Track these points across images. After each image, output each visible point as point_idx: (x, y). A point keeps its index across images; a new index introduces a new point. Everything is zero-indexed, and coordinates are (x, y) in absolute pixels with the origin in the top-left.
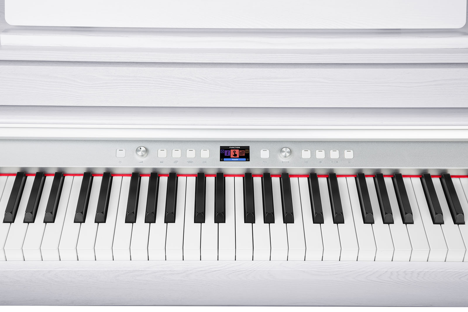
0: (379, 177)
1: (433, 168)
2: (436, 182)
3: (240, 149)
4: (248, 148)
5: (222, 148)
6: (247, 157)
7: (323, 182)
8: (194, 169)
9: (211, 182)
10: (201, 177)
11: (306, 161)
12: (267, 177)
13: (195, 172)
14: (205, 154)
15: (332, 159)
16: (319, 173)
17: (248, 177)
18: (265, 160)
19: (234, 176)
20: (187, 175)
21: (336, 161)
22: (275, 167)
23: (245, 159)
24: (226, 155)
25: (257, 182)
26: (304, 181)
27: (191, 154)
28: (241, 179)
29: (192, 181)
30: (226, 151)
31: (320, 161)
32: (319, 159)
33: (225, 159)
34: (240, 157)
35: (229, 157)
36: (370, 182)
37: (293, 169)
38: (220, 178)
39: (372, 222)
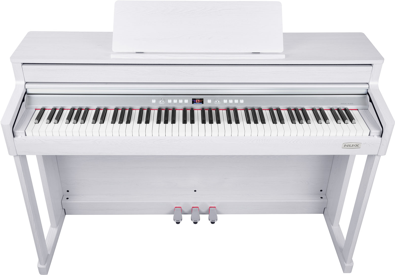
0: (253, 110)
1: (274, 106)
2: (275, 112)
3: (200, 100)
4: (203, 99)
5: (193, 99)
6: (202, 102)
7: (232, 112)
8: (182, 107)
9: (188, 112)
10: (185, 111)
11: (226, 104)
12: (210, 110)
13: (183, 108)
14: (186, 101)
15: (236, 103)
16: (230, 108)
17: (203, 110)
18: (209, 104)
19: (198, 110)
20: (179, 110)
21: (237, 104)
22: (213, 106)
23: (202, 103)
24: (194, 102)
25: (207, 112)
26: (225, 112)
27: (181, 101)
28: (200, 111)
29: (181, 112)
30: (194, 100)
31: (231, 104)
32: (230, 103)
33: (194, 103)
34: (200, 102)
35: (196, 102)
36: (250, 112)
37: (220, 107)
38: (192, 111)
39: (250, 123)
